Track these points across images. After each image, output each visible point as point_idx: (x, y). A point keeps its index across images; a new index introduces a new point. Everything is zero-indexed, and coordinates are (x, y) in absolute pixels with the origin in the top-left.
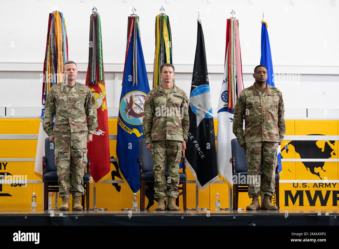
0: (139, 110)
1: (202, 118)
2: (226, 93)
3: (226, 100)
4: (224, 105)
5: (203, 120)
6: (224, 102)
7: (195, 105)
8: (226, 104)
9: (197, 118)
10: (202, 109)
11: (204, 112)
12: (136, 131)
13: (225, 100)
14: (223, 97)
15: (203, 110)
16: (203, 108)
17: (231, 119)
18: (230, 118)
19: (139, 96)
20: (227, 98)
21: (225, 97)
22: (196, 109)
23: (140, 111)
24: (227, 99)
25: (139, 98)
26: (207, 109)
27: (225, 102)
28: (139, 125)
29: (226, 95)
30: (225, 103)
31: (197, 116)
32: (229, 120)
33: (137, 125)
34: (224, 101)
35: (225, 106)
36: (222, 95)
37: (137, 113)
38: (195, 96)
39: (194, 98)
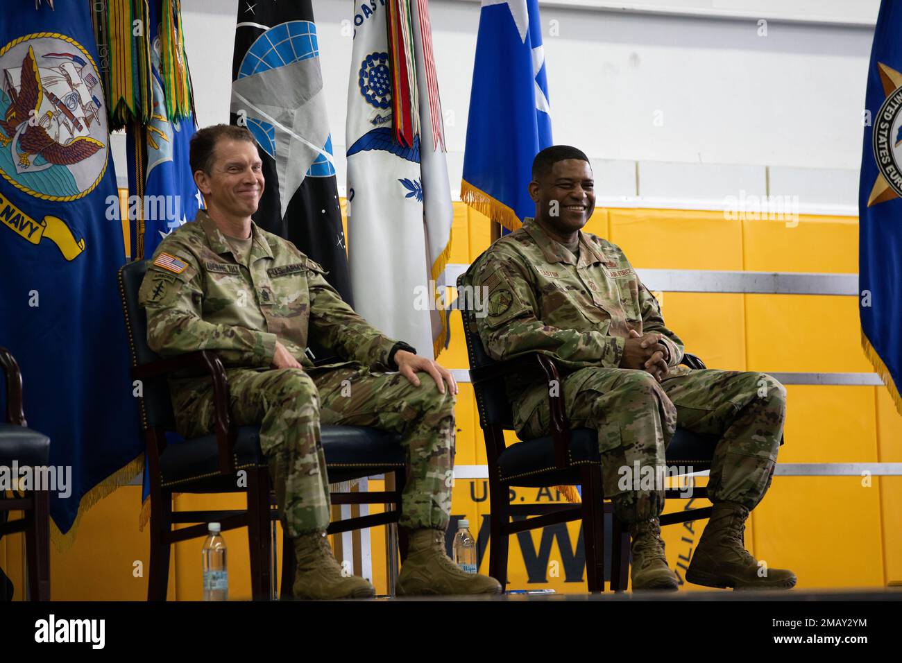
0: (67, 125)
1: (297, 177)
2: (376, 63)
3: (379, 95)
4: (373, 118)
5: (303, 184)
6: (370, 106)
7: (266, 116)
8: (379, 117)
9: (279, 174)
10: (296, 136)
11: (306, 147)
12: (57, 230)
13: (374, 95)
14: (366, 80)
15: (303, 140)
16: (303, 132)
17: (406, 183)
18: (400, 180)
19: (60, 61)
20: (381, 88)
21: (373, 81)
22: (272, 133)
23: (71, 134)
24: (380, 92)
25: (62, 68)
26: (318, 138)
27: (376, 104)
28: (69, 202)
29: (376, 76)
30: (373, 109)
31: (277, 165)
32: (399, 190)
33: (61, 199)
34: (370, 100)
35: (374, 122)
36: (362, 73)
37: (62, 142)
38: (261, 74)
39: (259, 79)
